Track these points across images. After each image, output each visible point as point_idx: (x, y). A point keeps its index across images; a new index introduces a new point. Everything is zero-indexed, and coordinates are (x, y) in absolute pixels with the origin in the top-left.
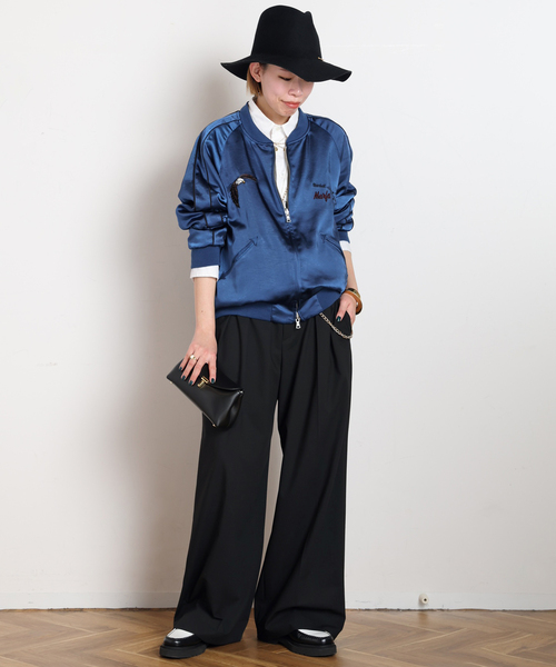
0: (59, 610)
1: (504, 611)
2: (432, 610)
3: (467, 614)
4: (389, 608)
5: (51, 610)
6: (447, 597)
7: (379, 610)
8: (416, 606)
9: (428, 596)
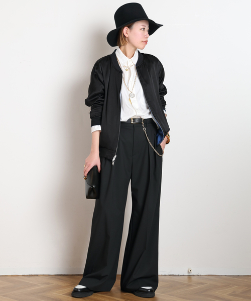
0: (28, 275)
1: (225, 276)
2: (194, 275)
3: (209, 277)
4: (174, 274)
5: (24, 275)
6: (200, 269)
7: (170, 275)
8: (186, 274)
9: (192, 269)
